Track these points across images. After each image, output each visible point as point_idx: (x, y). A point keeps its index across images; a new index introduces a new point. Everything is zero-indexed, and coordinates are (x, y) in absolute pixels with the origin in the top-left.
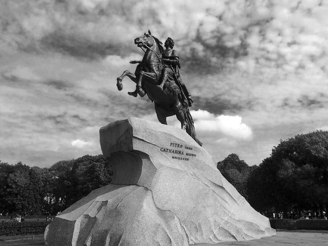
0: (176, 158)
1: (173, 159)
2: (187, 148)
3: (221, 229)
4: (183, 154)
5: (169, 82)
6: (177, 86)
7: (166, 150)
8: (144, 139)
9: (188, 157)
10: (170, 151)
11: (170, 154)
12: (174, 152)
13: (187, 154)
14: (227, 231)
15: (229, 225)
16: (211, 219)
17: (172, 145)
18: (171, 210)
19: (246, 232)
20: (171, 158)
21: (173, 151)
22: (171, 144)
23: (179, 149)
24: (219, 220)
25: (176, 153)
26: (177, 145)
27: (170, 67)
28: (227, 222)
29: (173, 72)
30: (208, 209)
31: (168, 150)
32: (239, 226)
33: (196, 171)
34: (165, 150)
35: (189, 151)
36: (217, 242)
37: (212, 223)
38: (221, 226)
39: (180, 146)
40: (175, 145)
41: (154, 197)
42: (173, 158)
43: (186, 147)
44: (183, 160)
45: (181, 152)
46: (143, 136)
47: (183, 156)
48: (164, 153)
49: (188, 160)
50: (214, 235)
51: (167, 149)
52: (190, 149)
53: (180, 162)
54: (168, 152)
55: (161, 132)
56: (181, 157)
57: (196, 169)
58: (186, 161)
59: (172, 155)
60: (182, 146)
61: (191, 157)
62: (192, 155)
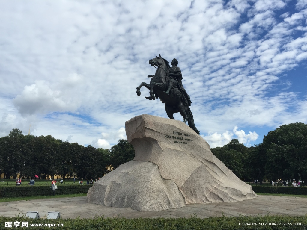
0: (177, 142)
3: (212, 193)
4: (183, 139)
5: (174, 89)
6: (180, 91)
8: (153, 129)
9: (186, 141)
10: (173, 137)
11: (173, 139)
12: (176, 138)
14: (216, 195)
15: (218, 190)
16: (204, 186)
17: (174, 133)
18: (172, 179)
19: (231, 196)
20: (174, 142)
23: (180, 136)
24: (210, 187)
25: (177, 138)
26: (178, 133)
27: (175, 79)
28: (216, 189)
29: (177, 82)
30: (200, 179)
32: (226, 191)
33: (192, 151)
34: (168, 137)
35: (187, 138)
36: (208, 203)
37: (204, 189)
38: (211, 191)
40: (176, 133)
41: (160, 170)
43: (185, 135)
44: (182, 144)
46: (152, 127)
47: (183, 141)
48: (168, 139)
50: (206, 198)
51: (171, 136)
52: (188, 136)
53: (181, 145)
54: (171, 138)
55: (166, 124)
56: (181, 141)
57: (192, 150)
58: (185, 145)
59: (174, 140)
60: (181, 134)
61: (189, 141)
62: (190, 140)
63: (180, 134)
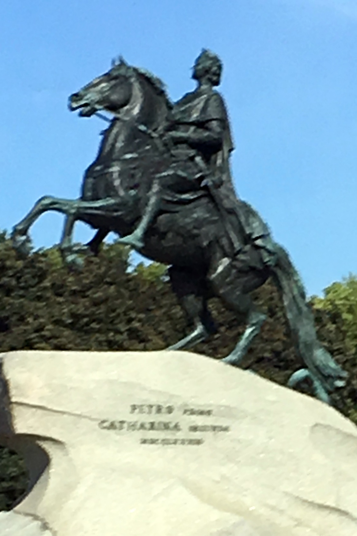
0: (153, 441)
1: (144, 445)
2: (192, 412)
7: (118, 425)
9: (198, 435)
10: (133, 426)
11: (132, 432)
12: (148, 426)
13: (194, 429)
17: (137, 411)
20: (137, 444)
21: (142, 425)
22: (134, 407)
23: (164, 418)
25: (152, 428)
26: (154, 409)
31: (125, 426)
35: (200, 421)
40: (146, 409)
42: (144, 442)
43: (186, 411)
45: (172, 425)
47: (179, 435)
48: (112, 433)
51: (122, 422)
52: (201, 413)
53: (171, 451)
54: (125, 429)
56: (170, 437)
58: (195, 447)
59: (140, 434)
60: (170, 410)
61: (210, 434)
62: (214, 428)
63: (163, 410)
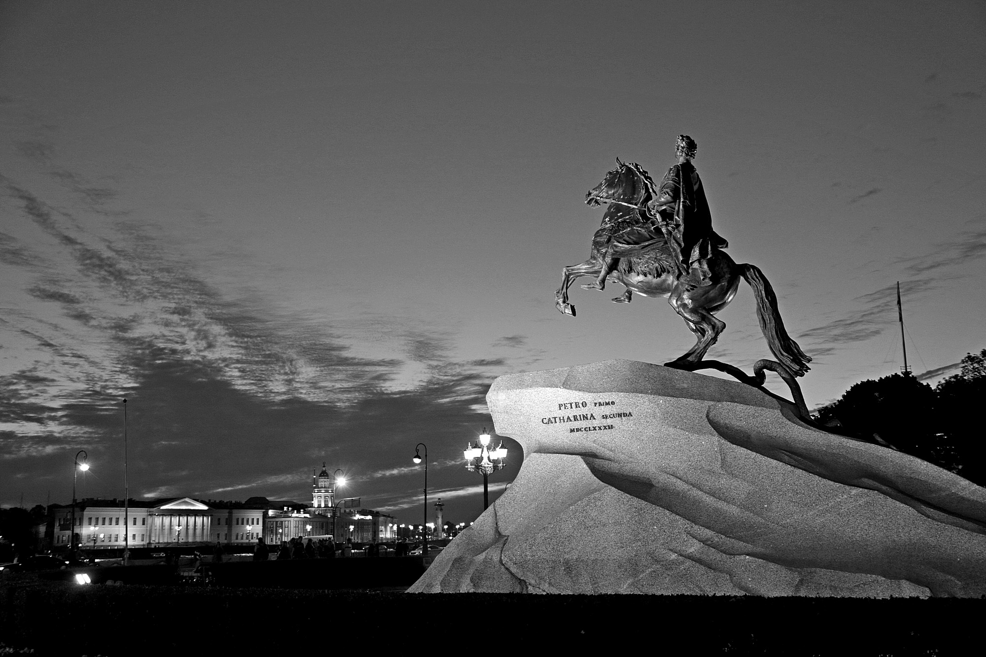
0: (578, 430)
1: (572, 433)
2: (600, 404)
7: (553, 420)
9: (609, 421)
10: (562, 420)
11: (563, 425)
13: (605, 417)
17: (563, 408)
20: (568, 433)
21: (568, 418)
22: (560, 406)
23: (582, 411)
25: (576, 420)
26: (574, 405)
31: (557, 420)
34: (550, 421)
35: (608, 410)
39: (581, 405)
40: (569, 406)
42: (572, 431)
43: (596, 404)
44: (597, 431)
45: (589, 417)
47: (596, 423)
48: (551, 427)
49: (610, 427)
51: (555, 417)
53: (593, 436)
54: (558, 423)
55: (536, 390)
56: (590, 425)
59: (568, 426)
60: (585, 404)
61: (618, 419)
